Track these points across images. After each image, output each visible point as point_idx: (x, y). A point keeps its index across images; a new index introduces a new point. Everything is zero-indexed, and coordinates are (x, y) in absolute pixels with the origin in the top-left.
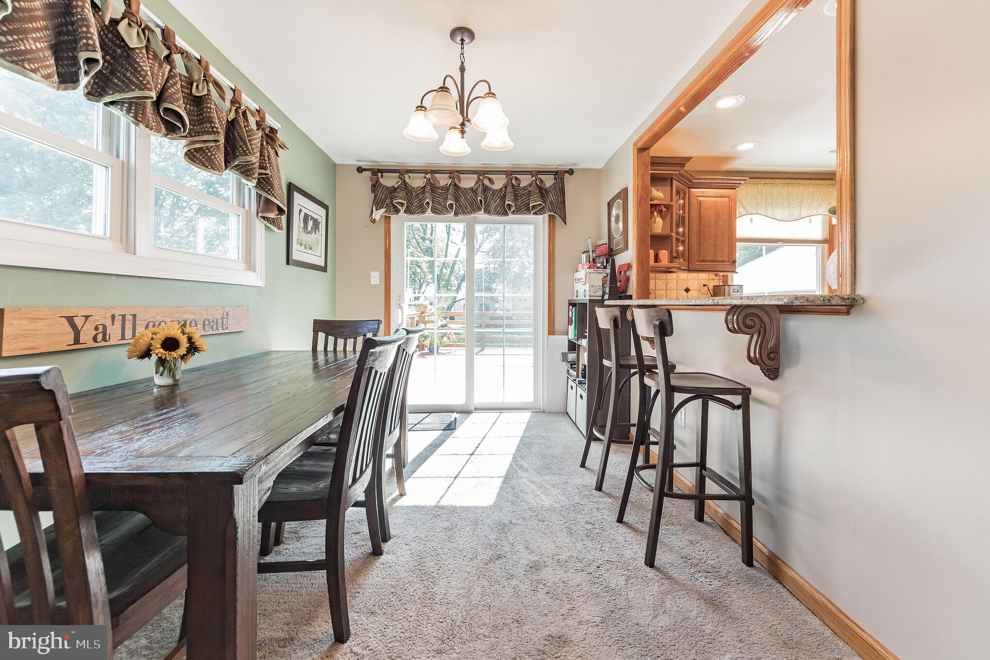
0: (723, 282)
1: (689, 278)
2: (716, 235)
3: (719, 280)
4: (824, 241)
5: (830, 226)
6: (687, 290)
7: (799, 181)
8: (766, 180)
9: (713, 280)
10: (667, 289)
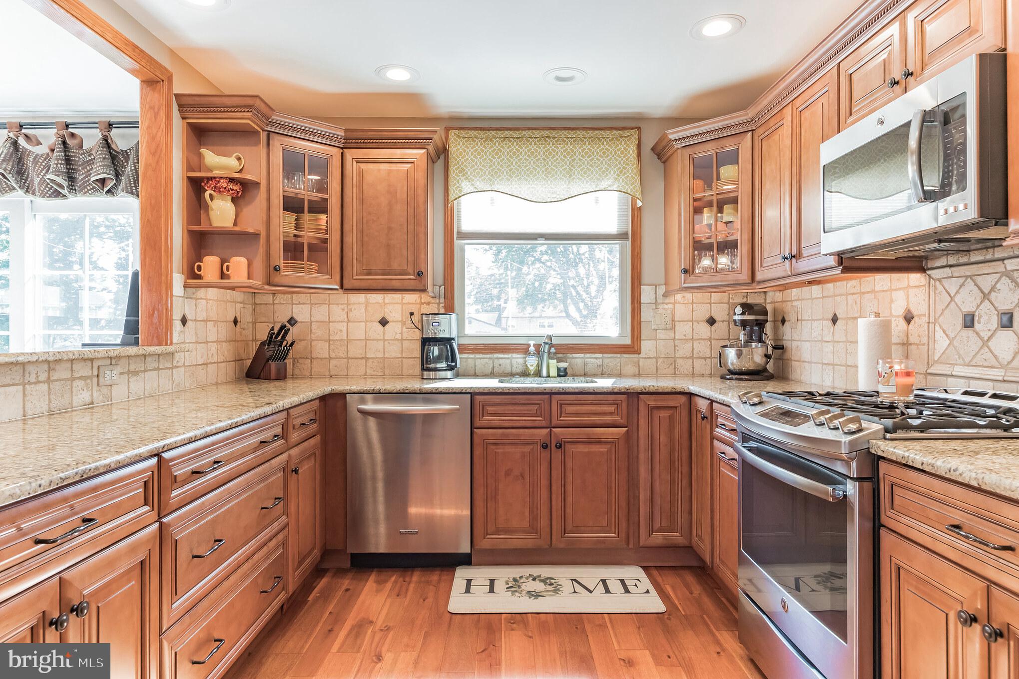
0: (445, 307)
1: (387, 301)
2: (390, 228)
3: (439, 304)
4: (622, 236)
5: (633, 209)
6: (384, 322)
7: (565, 132)
8: (506, 132)
9: (428, 304)
10: (349, 321)
